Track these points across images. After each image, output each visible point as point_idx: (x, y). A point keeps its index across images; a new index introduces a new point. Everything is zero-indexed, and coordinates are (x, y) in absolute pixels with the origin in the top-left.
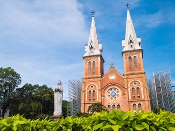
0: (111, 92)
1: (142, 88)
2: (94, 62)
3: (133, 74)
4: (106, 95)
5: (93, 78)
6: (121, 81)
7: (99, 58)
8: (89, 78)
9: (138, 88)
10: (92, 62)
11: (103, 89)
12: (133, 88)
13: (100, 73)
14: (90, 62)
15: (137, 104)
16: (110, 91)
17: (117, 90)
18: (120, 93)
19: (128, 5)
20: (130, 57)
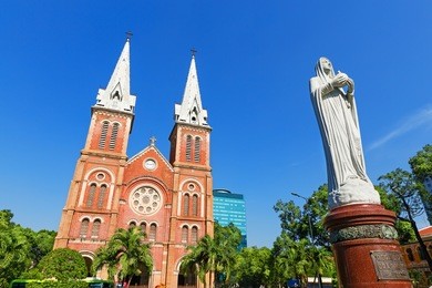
0: (142, 195)
1: (203, 196)
2: (116, 124)
3: (191, 168)
6: (167, 175)
8: (97, 155)
10: (111, 124)
12: (187, 194)
13: (124, 150)
14: (106, 123)
15: (190, 227)
16: (139, 192)
17: (154, 193)
20: (189, 137)
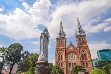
0: (71, 56)
1: (87, 54)
2: (62, 41)
4: (68, 57)
5: (61, 48)
6: (76, 50)
7: (64, 39)
9: (85, 54)
10: (60, 41)
11: (66, 54)
12: (83, 54)
13: (65, 46)
15: (85, 63)
17: (74, 55)
18: (76, 57)
19: (77, 16)
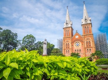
1: (91, 41)
3: (87, 35)
4: (74, 45)
5: (68, 37)
6: (81, 38)
8: (66, 38)
9: (89, 41)
11: (72, 43)
12: (87, 42)
13: (71, 35)
14: (66, 30)
16: (76, 43)
18: (81, 44)
19: (84, 2)
20: (85, 27)
